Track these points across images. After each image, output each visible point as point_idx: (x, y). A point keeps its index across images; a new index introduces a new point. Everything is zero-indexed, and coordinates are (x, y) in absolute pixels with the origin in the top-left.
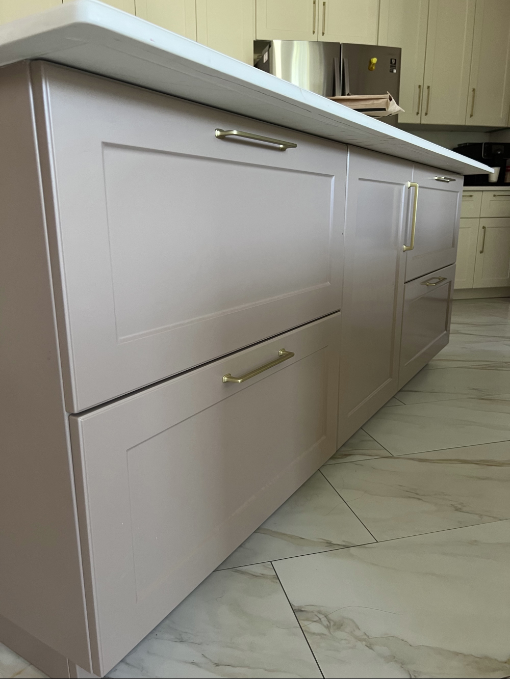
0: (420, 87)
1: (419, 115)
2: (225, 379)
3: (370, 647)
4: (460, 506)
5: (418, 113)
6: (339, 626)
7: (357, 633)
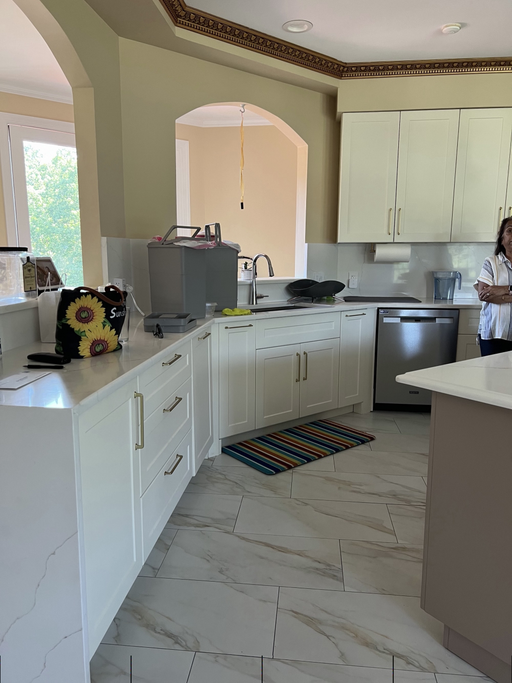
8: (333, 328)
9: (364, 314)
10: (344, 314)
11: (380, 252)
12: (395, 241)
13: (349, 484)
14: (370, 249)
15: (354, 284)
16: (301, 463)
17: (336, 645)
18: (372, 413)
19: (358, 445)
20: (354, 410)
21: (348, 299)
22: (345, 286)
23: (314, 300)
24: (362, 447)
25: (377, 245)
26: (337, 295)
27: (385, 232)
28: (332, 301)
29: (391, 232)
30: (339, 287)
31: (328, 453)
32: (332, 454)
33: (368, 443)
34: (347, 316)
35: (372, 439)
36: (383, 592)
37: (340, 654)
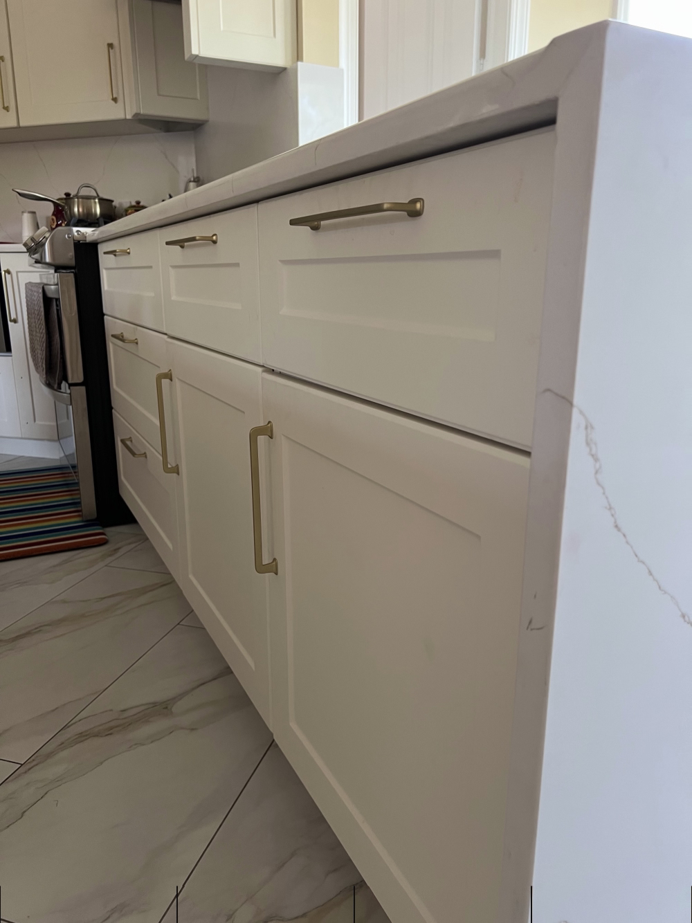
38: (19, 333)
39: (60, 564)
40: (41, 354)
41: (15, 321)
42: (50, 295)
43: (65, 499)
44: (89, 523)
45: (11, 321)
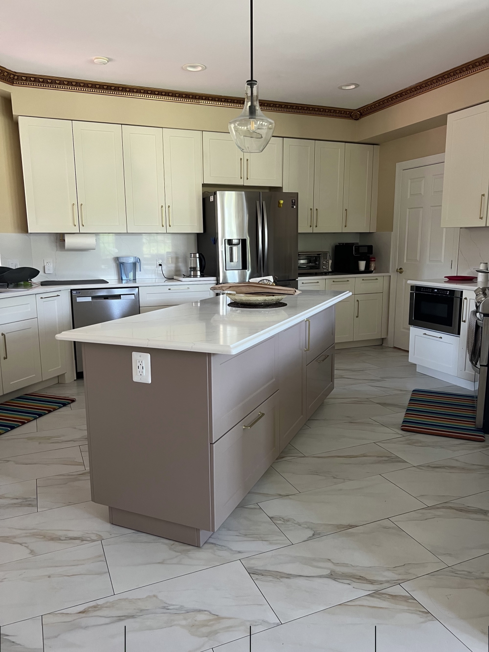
0: (311, 209)
1: (312, 227)
2: (244, 427)
3: (300, 525)
4: (335, 476)
5: (311, 226)
6: (288, 521)
7: (295, 522)
8: (30, 310)
9: (58, 296)
10: (39, 297)
11: (69, 241)
12: (81, 232)
13: (49, 438)
14: (60, 239)
15: (50, 269)
16: (4, 432)
17: (27, 547)
18: (76, 382)
19: (60, 407)
20: (59, 380)
21: (44, 284)
22: (39, 272)
23: (10, 286)
24: (64, 409)
25: (65, 235)
26: (34, 280)
27: (71, 224)
28: (29, 286)
29: (77, 224)
30: (35, 273)
31: (31, 419)
32: (36, 418)
33: (69, 405)
34: (42, 298)
35: (73, 401)
36: (69, 504)
37: (30, 551)
38: (464, 327)
39: (460, 444)
40: (471, 348)
41: (464, 321)
42: (479, 324)
43: (470, 414)
44: (478, 430)
45: (463, 321)
